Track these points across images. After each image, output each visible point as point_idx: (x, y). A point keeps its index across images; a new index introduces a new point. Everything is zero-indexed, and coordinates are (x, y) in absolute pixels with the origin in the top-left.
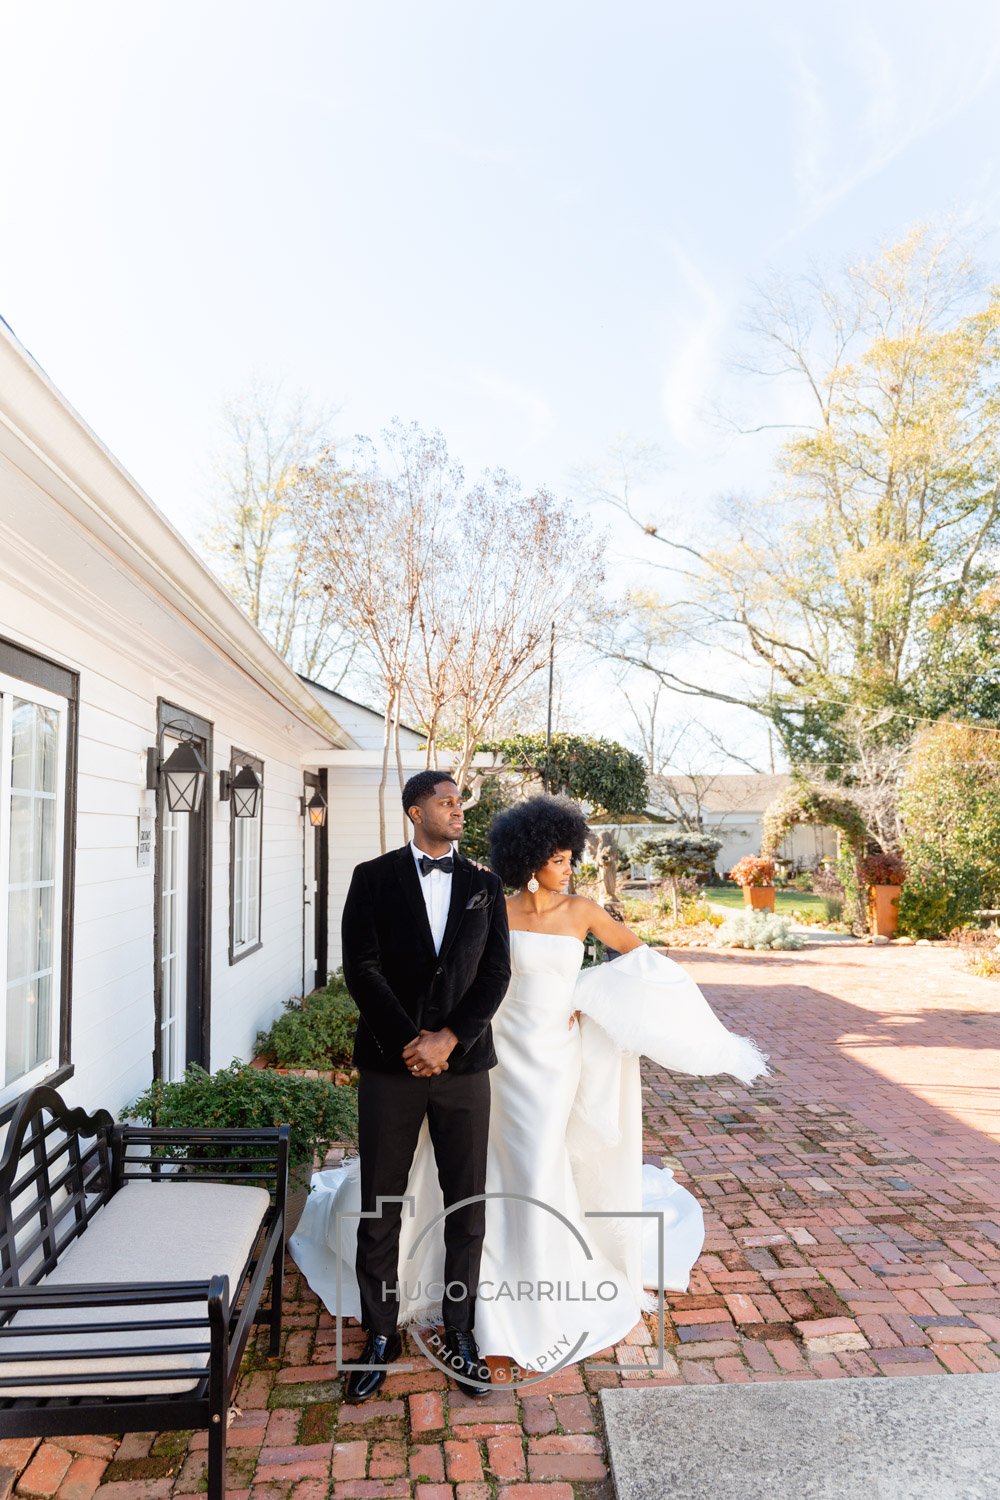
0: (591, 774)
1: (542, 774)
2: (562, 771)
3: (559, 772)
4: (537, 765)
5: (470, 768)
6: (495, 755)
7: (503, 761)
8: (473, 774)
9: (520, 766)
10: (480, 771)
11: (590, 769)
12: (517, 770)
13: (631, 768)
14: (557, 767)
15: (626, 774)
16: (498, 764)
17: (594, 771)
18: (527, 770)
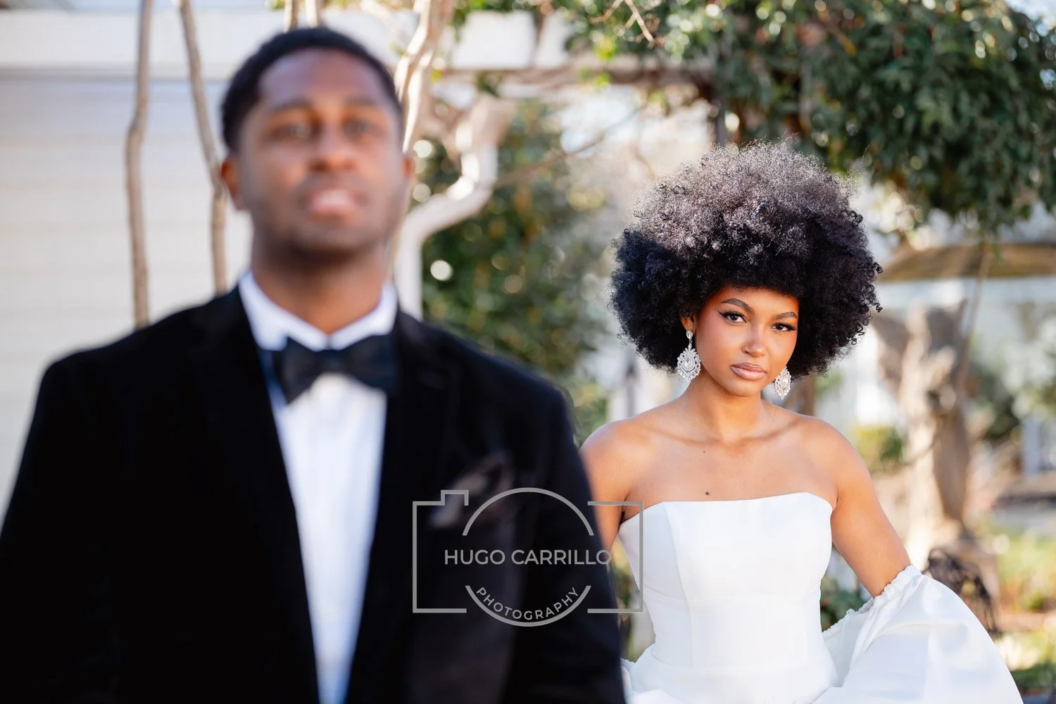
0: (879, 85)
1: (706, 90)
2: (778, 76)
3: (765, 80)
4: (688, 55)
5: (449, 72)
6: (538, 19)
7: (568, 45)
8: (461, 94)
9: (627, 63)
10: (487, 83)
11: (875, 66)
12: (617, 78)
13: (1021, 65)
14: (757, 64)
15: (1003, 83)
16: (551, 54)
17: (891, 74)
18: (652, 79)
